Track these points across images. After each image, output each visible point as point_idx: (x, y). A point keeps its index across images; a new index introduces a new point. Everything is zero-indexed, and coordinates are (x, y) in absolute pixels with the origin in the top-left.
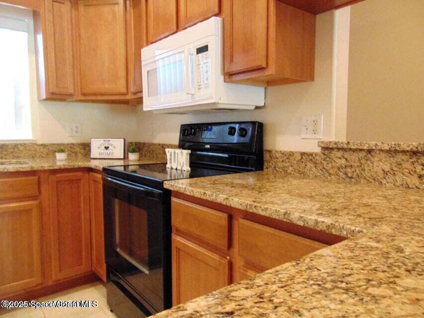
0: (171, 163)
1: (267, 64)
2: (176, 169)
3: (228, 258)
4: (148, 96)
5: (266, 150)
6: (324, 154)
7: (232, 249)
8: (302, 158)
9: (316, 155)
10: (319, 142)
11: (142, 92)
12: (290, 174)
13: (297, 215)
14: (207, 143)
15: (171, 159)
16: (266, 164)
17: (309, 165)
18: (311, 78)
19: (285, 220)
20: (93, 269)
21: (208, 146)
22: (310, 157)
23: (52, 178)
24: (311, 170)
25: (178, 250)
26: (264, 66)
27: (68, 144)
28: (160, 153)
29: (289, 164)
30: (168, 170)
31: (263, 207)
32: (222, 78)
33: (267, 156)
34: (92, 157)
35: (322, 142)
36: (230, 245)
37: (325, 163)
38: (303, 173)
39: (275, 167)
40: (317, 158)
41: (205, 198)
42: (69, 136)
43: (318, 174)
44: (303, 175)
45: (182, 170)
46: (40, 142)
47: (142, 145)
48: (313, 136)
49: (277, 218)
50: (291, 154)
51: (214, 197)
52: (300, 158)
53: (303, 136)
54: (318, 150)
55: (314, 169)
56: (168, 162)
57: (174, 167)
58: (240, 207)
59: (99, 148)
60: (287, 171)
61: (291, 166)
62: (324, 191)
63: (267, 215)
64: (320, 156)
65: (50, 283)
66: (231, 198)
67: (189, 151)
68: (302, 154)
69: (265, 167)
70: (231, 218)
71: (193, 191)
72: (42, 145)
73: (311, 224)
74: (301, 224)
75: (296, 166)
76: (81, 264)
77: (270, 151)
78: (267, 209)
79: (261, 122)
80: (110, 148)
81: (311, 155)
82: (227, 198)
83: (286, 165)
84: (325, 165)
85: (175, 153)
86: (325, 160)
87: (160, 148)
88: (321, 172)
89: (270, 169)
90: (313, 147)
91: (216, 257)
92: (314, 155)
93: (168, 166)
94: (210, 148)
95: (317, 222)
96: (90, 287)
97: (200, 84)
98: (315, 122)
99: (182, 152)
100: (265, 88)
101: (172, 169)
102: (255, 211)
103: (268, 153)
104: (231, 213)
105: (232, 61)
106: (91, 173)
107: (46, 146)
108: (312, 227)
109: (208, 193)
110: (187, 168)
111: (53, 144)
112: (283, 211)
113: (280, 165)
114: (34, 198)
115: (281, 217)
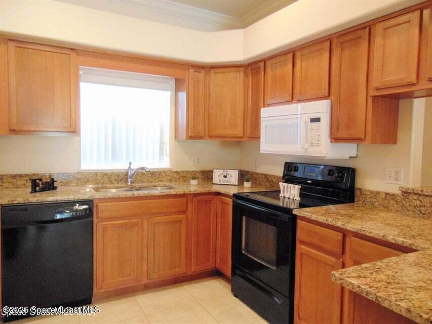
0: (284, 193)
1: (365, 136)
2: (289, 198)
3: (341, 260)
4: (266, 143)
5: (357, 189)
6: (403, 196)
7: (344, 255)
8: (386, 197)
9: (398, 196)
10: (400, 188)
11: (260, 138)
12: (376, 207)
13: (391, 237)
14: (310, 180)
15: (284, 190)
16: (356, 199)
17: (392, 202)
18: (395, 142)
19: (383, 239)
20: (217, 266)
21: (310, 182)
22: (393, 197)
23: (196, 199)
24: (393, 206)
25: (302, 254)
26: (363, 138)
27: (193, 172)
28: (263, 181)
29: (375, 200)
30: (281, 199)
31: (369, 231)
32: (329, 140)
33: (357, 193)
34: (214, 183)
35: (402, 188)
36: (343, 253)
37: (404, 202)
38: (387, 207)
39: (364, 201)
40: (398, 197)
41: (327, 223)
42: (193, 165)
43: (399, 209)
44: (387, 209)
45: (293, 199)
46: (175, 170)
47: (246, 173)
48: (395, 182)
49: (378, 238)
50: (378, 193)
51: (334, 223)
52: (385, 196)
53: (387, 181)
54: (399, 192)
55: (396, 205)
56: (282, 191)
57: (287, 196)
58: (353, 230)
59: (219, 176)
60: (374, 205)
61: (378, 201)
62: (404, 222)
63: (372, 236)
64: (400, 197)
65: (190, 273)
66: (347, 224)
67: (300, 187)
68: (386, 194)
69: (356, 200)
70: (344, 236)
71: (317, 218)
72: (176, 172)
73: (400, 243)
74: (394, 242)
75: (381, 202)
76: (209, 262)
77: (360, 190)
78: (371, 232)
79: (353, 167)
80: (228, 176)
81: (394, 195)
82: (343, 224)
83: (374, 200)
84: (404, 203)
85: (288, 186)
86: (404, 200)
87: (263, 177)
88: (401, 208)
89: (360, 202)
90: (395, 189)
91: (334, 259)
92: (396, 196)
93: (281, 195)
94: (311, 183)
95: (403, 242)
96: (213, 279)
97: (312, 142)
98: (397, 173)
99: (294, 187)
100: (358, 145)
101: (285, 197)
102: (363, 233)
103: (358, 190)
104: (345, 233)
105: (338, 130)
106: (219, 196)
107: (179, 173)
108: (400, 244)
109: (330, 220)
110: (298, 198)
111: (184, 172)
112: (382, 234)
113: (369, 200)
114: (184, 212)
115: (381, 238)
